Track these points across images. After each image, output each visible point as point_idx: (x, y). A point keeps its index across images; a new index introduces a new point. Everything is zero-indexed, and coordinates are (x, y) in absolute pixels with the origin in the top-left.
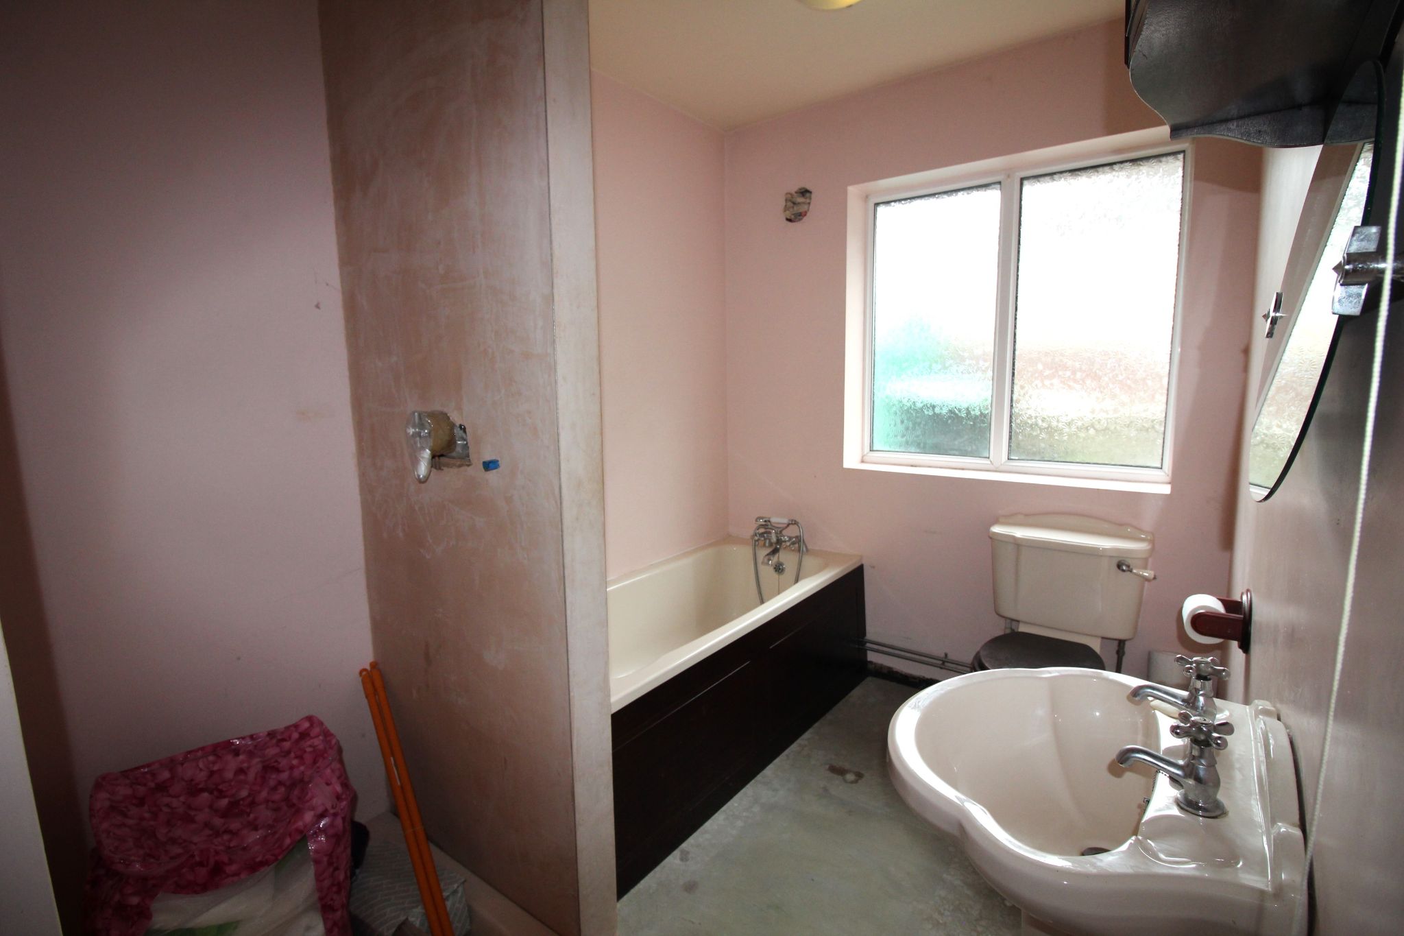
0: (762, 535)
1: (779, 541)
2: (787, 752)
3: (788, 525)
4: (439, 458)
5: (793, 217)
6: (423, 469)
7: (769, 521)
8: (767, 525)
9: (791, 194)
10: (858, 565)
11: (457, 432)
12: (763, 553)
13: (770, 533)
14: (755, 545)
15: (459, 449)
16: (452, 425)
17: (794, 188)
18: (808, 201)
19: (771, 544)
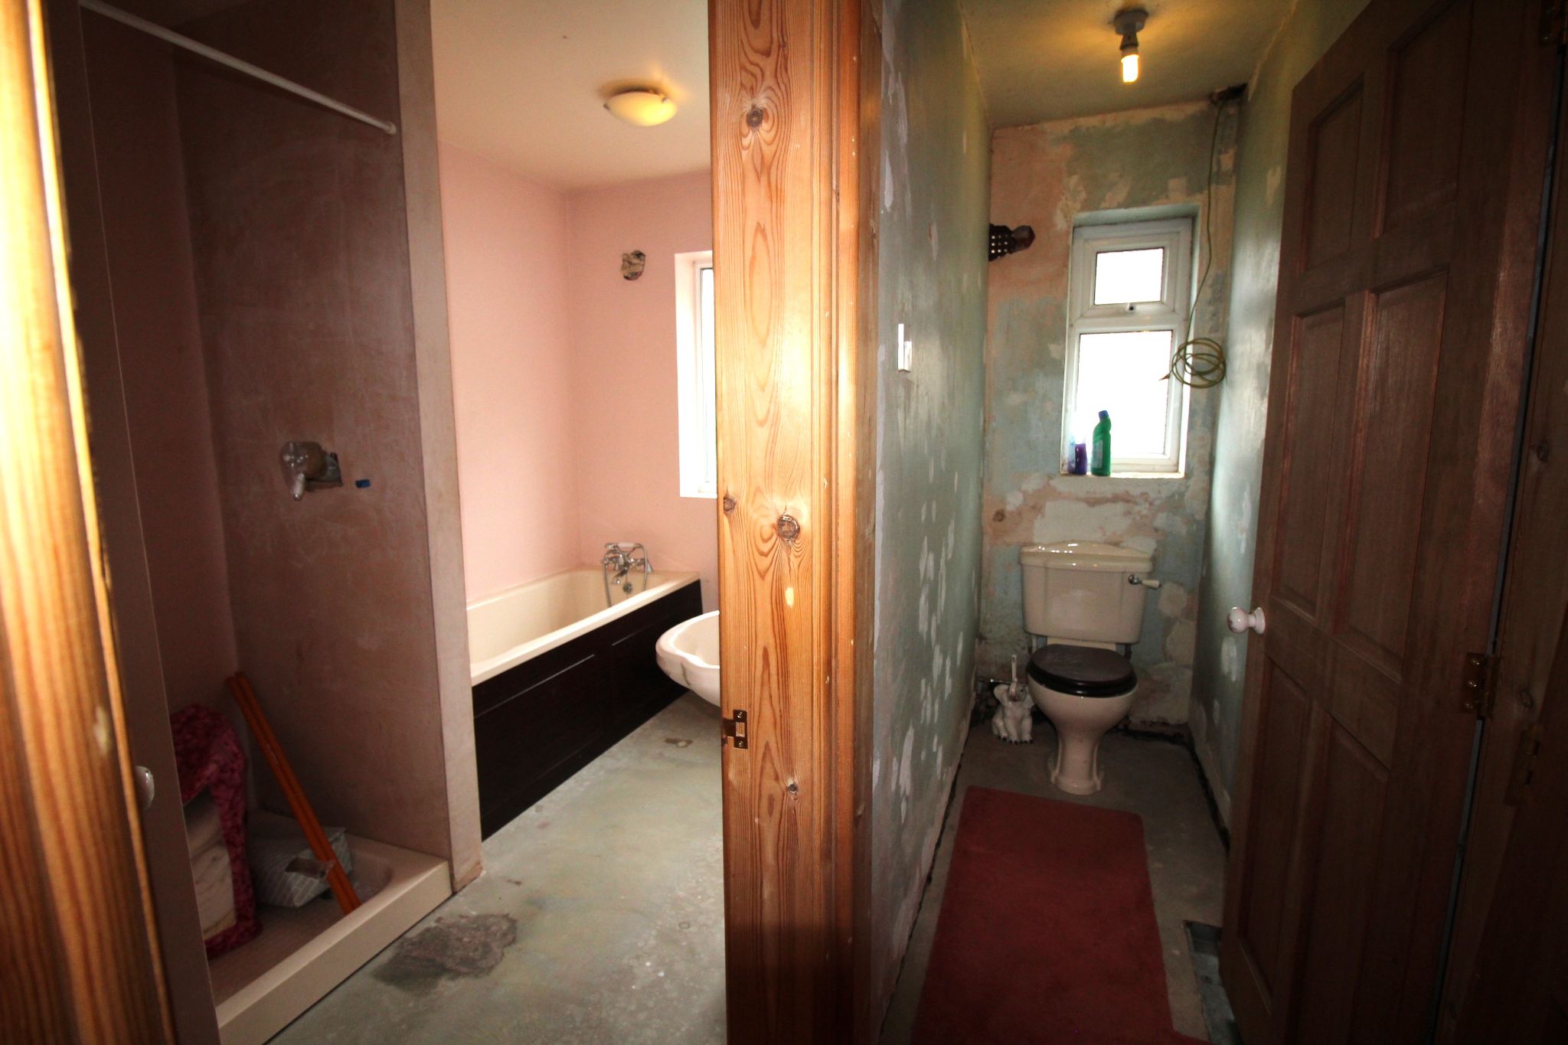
0: (611, 559)
1: (627, 564)
2: (631, 734)
3: (634, 549)
4: (310, 483)
5: (630, 276)
6: (298, 490)
7: (617, 547)
8: (616, 550)
9: (628, 256)
10: (695, 579)
11: (329, 459)
12: (611, 576)
13: (618, 557)
14: (606, 572)
15: (329, 474)
16: (323, 454)
17: (631, 250)
18: (642, 263)
19: (620, 567)
